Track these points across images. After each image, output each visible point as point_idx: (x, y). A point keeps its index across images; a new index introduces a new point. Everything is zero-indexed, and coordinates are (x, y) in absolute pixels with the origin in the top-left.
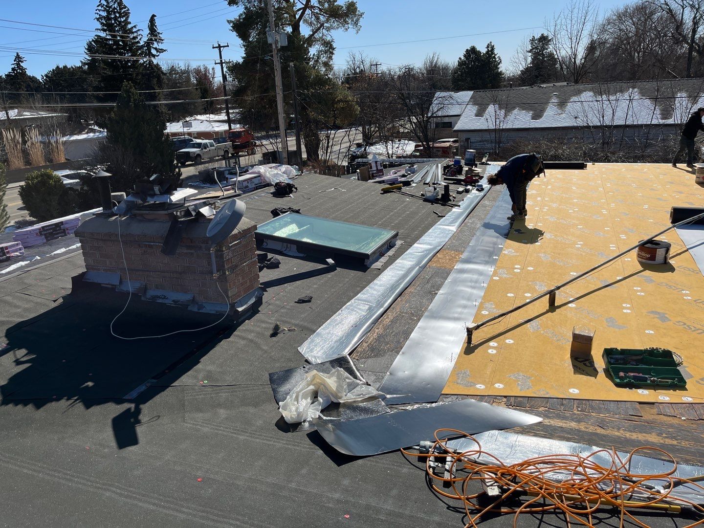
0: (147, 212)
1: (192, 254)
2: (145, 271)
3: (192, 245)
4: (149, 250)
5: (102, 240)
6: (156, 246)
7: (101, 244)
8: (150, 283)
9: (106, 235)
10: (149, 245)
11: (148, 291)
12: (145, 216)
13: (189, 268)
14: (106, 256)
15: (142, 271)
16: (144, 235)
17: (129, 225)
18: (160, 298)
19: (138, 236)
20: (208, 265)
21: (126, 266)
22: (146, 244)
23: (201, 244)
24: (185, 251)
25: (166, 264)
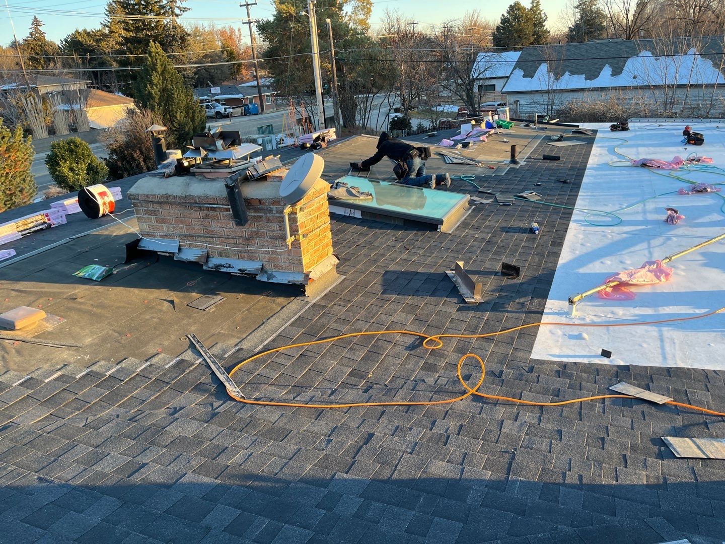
2: (207, 237)
3: (261, 206)
4: (212, 213)
5: (158, 203)
6: (220, 208)
7: (157, 207)
8: (213, 250)
9: (162, 196)
10: (211, 208)
11: (210, 259)
12: (205, 175)
13: (257, 233)
14: (163, 221)
15: (203, 237)
16: (207, 197)
17: (188, 185)
18: (224, 267)
19: (199, 197)
20: (280, 230)
21: (185, 232)
22: (208, 207)
23: (272, 206)
24: (253, 214)
25: (230, 228)
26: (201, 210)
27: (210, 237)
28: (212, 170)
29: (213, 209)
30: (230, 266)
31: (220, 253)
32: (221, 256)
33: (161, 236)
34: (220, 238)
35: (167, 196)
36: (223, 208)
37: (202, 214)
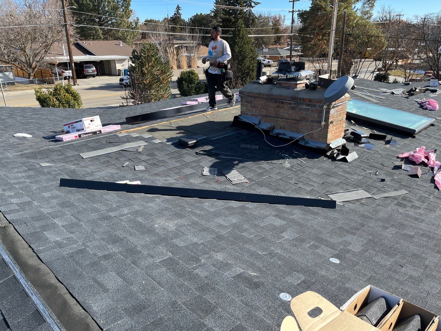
0: (284, 82)
1: (308, 109)
2: (276, 117)
3: (310, 103)
4: (281, 105)
5: (254, 97)
6: (287, 102)
7: (253, 99)
8: (277, 125)
9: (257, 94)
10: (282, 102)
11: (275, 130)
12: (282, 84)
13: (304, 118)
14: (254, 107)
15: (274, 117)
16: (281, 96)
17: (272, 89)
18: (282, 135)
19: (276, 96)
20: (318, 117)
21: (264, 113)
22: (280, 101)
23: (316, 104)
24: (304, 107)
25: (290, 114)
26: (276, 103)
27: (277, 118)
28: (286, 82)
29: (283, 103)
30: (284, 135)
31: (281, 127)
32: (281, 129)
33: (251, 115)
34: (283, 118)
35: (259, 94)
36: (288, 102)
37: (276, 105)
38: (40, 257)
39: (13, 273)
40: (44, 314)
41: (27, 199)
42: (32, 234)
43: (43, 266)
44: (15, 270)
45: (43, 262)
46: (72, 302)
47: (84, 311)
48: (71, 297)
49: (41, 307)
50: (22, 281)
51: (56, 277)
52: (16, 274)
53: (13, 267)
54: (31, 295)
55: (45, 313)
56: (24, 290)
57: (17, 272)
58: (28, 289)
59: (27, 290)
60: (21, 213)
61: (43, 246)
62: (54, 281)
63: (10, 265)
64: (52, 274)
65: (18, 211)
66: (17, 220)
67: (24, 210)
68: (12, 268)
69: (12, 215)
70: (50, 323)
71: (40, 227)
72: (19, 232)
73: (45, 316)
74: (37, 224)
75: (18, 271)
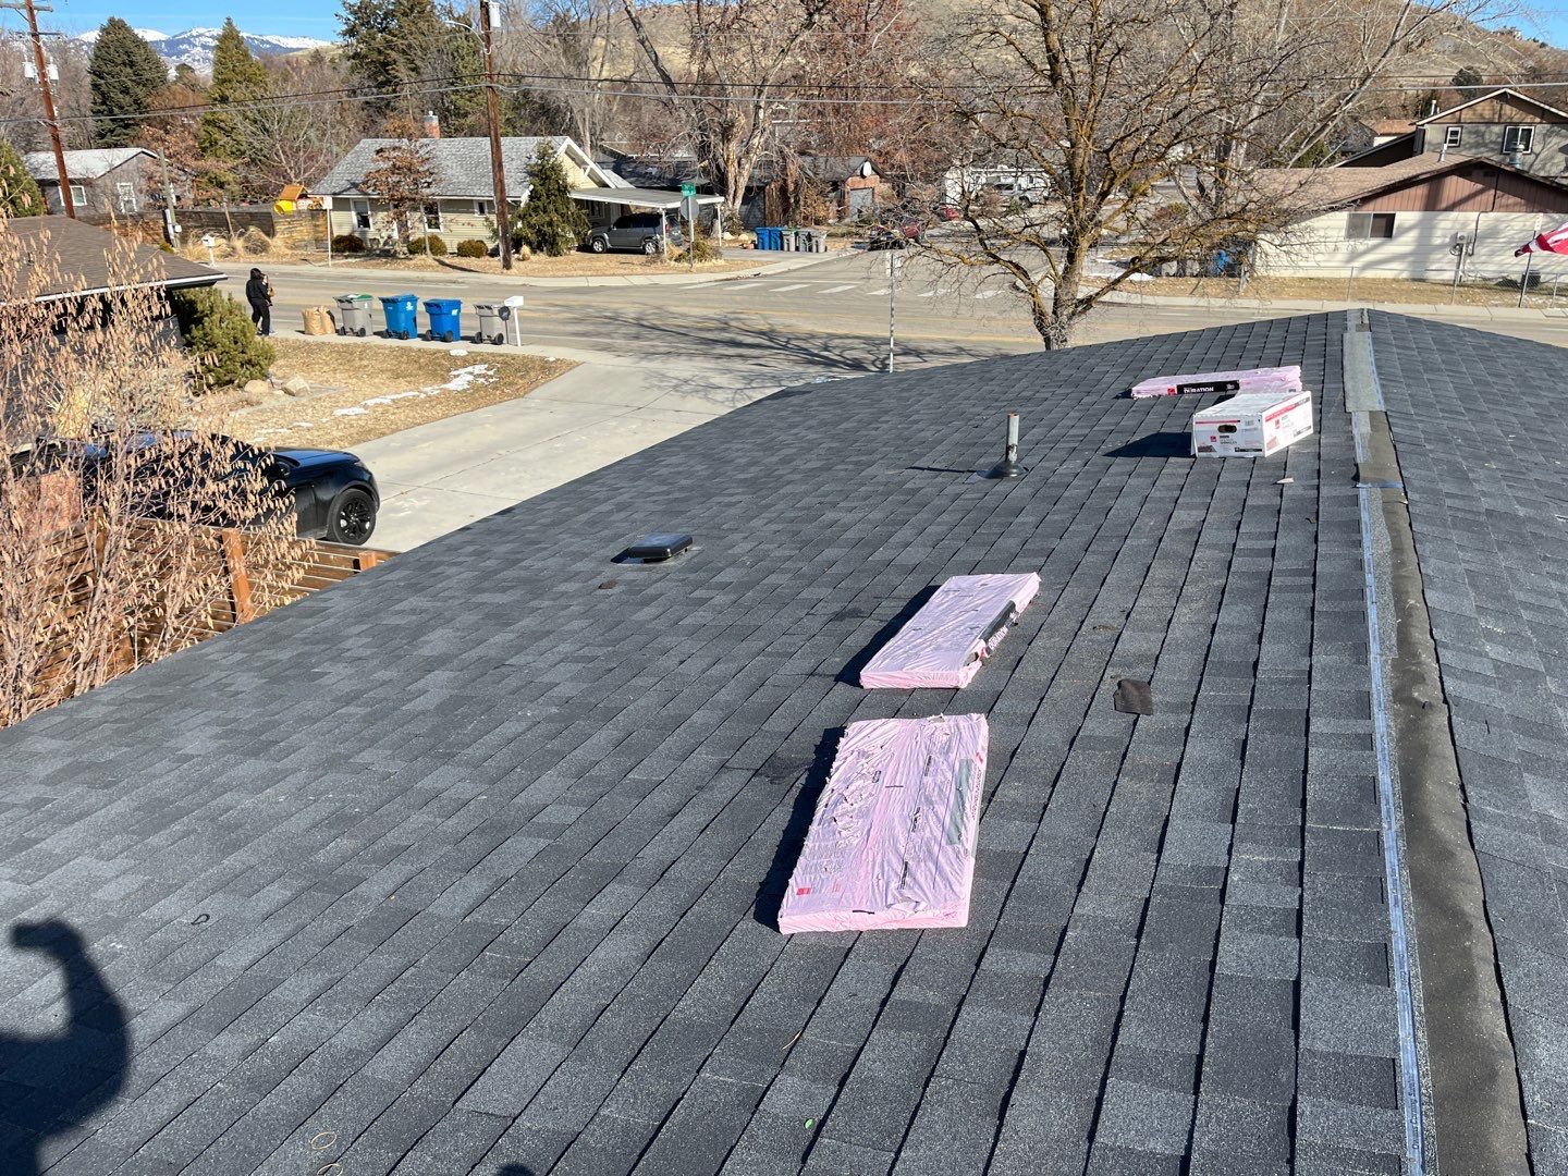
38: (1474, 831)
39: (1380, 826)
40: (1396, 965)
41: (1533, 661)
42: (1490, 761)
43: (1466, 857)
44: (1389, 823)
45: (1473, 846)
46: (1490, 991)
47: (1505, 1034)
48: (1494, 979)
49: (1399, 946)
50: (1392, 858)
51: (1485, 902)
52: (1384, 833)
53: (1388, 811)
54: (1391, 902)
55: (1402, 967)
56: (1382, 880)
57: (1390, 828)
58: (1394, 884)
59: (1390, 887)
60: (1493, 691)
61: (1498, 807)
62: (1473, 908)
63: (1383, 802)
64: (1478, 892)
65: (1487, 681)
66: (1470, 704)
67: (1505, 686)
68: (1384, 813)
69: (1464, 685)
70: (1400, 996)
71: (1521, 754)
72: (1456, 737)
73: (1397, 972)
74: (1520, 743)
75: (1395, 827)
